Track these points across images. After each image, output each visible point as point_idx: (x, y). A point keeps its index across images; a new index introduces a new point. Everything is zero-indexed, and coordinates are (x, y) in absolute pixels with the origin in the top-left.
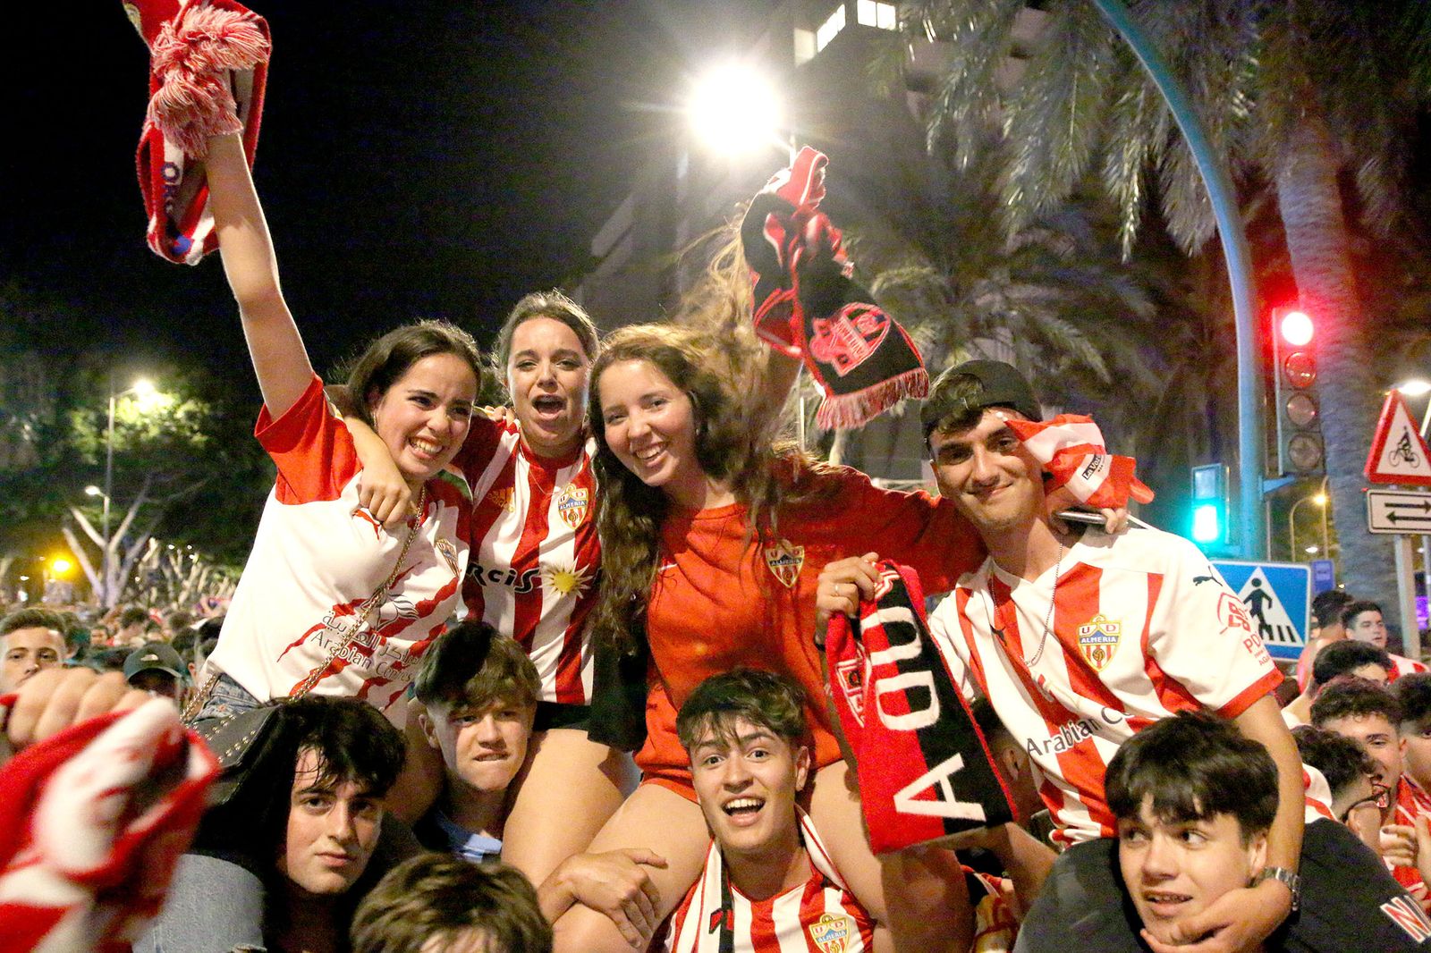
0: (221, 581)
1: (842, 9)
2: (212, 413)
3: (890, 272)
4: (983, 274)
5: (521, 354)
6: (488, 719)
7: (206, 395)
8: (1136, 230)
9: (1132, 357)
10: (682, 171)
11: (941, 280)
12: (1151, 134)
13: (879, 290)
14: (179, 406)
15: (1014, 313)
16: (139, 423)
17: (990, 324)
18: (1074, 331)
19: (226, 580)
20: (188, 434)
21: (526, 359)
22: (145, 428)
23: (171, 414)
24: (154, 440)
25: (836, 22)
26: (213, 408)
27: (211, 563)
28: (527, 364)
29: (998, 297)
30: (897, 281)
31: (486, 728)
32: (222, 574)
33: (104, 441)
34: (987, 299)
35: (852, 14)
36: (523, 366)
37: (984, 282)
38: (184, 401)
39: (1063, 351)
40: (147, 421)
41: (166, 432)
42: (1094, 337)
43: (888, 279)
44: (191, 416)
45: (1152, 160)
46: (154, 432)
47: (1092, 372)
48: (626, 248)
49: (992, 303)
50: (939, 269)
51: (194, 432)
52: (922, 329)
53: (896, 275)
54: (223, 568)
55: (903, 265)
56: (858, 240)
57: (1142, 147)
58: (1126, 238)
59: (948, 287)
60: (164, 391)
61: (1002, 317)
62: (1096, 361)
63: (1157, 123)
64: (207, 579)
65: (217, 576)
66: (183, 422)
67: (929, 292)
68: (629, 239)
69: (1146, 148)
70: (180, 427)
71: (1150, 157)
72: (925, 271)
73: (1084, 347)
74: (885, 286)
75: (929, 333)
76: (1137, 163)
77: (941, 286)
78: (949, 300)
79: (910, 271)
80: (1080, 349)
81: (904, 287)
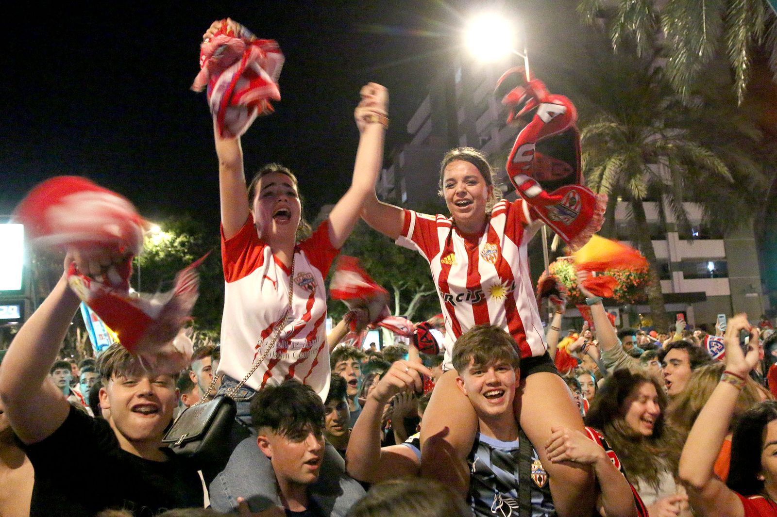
0: (204, 339)
2: (195, 242)
3: (591, 126)
4: (649, 123)
5: (448, 180)
6: (491, 370)
7: (191, 232)
8: (747, 86)
9: (750, 168)
10: (458, 78)
11: (624, 128)
12: (753, 25)
13: (584, 137)
14: (176, 239)
15: (670, 145)
16: (154, 250)
17: (656, 155)
18: (710, 153)
19: (207, 338)
20: (182, 255)
21: (451, 182)
22: (157, 254)
23: (172, 243)
24: (162, 259)
26: (195, 239)
27: (198, 329)
28: (452, 185)
29: (658, 136)
30: (595, 131)
31: (490, 375)
32: (205, 335)
33: (136, 262)
34: (652, 138)
36: (450, 186)
37: (649, 128)
38: (178, 235)
39: (703, 167)
40: (158, 248)
41: (169, 255)
42: (722, 157)
43: (589, 131)
44: (182, 244)
45: (755, 41)
46: (162, 255)
47: (723, 178)
48: (428, 128)
49: (655, 141)
50: (621, 122)
51: (185, 253)
52: (613, 160)
53: (595, 128)
54: (206, 332)
55: (598, 121)
57: (747, 33)
58: (740, 91)
59: (627, 133)
60: (166, 230)
61: (663, 148)
62: (723, 169)
63: (757, 18)
64: (196, 338)
65: (202, 337)
66: (179, 248)
67: (614, 137)
68: (429, 121)
69: (750, 34)
70: (177, 251)
71: (753, 40)
72: (612, 125)
73: (716, 163)
74: (588, 135)
75: (618, 162)
76: (744, 44)
77: (623, 133)
78: (629, 141)
79: (603, 125)
80: (713, 164)
81: (600, 135)
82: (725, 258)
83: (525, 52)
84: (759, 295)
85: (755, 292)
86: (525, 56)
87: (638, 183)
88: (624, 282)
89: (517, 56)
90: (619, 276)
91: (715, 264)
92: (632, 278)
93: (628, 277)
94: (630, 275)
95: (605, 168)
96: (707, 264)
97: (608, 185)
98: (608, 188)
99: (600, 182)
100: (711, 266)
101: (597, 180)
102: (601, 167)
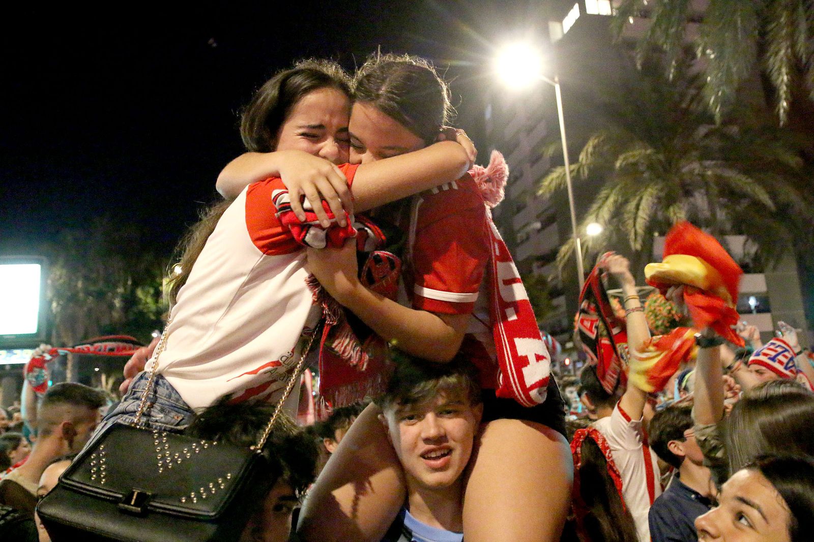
1: (576, 6)
3: (627, 154)
6: (430, 416)
8: (788, 105)
9: (790, 194)
10: (488, 115)
11: (661, 157)
13: (621, 166)
15: (709, 173)
18: (750, 180)
25: (574, 14)
29: (696, 165)
30: (631, 160)
31: (429, 425)
34: (689, 167)
35: (583, 8)
37: (686, 157)
39: (744, 196)
42: (761, 182)
43: (625, 159)
47: (764, 206)
49: (693, 170)
50: (657, 150)
52: (650, 190)
53: (631, 156)
55: (634, 149)
56: (601, 139)
58: (782, 111)
59: (664, 162)
61: (701, 176)
62: (764, 197)
67: (650, 167)
72: (649, 151)
73: (756, 190)
74: (624, 163)
75: (655, 192)
77: (660, 161)
78: (665, 170)
79: (639, 153)
80: (754, 191)
81: (635, 164)
82: (767, 292)
83: (556, 79)
84: (803, 331)
85: (799, 328)
86: (556, 82)
87: (677, 210)
88: (665, 316)
89: (548, 84)
90: (660, 310)
91: (757, 299)
92: (674, 312)
93: (670, 311)
94: (671, 309)
95: (641, 199)
96: (748, 299)
97: (645, 216)
98: (645, 219)
99: (636, 213)
100: (752, 302)
101: (634, 211)
102: (638, 198)
